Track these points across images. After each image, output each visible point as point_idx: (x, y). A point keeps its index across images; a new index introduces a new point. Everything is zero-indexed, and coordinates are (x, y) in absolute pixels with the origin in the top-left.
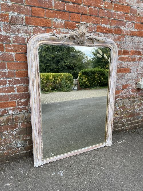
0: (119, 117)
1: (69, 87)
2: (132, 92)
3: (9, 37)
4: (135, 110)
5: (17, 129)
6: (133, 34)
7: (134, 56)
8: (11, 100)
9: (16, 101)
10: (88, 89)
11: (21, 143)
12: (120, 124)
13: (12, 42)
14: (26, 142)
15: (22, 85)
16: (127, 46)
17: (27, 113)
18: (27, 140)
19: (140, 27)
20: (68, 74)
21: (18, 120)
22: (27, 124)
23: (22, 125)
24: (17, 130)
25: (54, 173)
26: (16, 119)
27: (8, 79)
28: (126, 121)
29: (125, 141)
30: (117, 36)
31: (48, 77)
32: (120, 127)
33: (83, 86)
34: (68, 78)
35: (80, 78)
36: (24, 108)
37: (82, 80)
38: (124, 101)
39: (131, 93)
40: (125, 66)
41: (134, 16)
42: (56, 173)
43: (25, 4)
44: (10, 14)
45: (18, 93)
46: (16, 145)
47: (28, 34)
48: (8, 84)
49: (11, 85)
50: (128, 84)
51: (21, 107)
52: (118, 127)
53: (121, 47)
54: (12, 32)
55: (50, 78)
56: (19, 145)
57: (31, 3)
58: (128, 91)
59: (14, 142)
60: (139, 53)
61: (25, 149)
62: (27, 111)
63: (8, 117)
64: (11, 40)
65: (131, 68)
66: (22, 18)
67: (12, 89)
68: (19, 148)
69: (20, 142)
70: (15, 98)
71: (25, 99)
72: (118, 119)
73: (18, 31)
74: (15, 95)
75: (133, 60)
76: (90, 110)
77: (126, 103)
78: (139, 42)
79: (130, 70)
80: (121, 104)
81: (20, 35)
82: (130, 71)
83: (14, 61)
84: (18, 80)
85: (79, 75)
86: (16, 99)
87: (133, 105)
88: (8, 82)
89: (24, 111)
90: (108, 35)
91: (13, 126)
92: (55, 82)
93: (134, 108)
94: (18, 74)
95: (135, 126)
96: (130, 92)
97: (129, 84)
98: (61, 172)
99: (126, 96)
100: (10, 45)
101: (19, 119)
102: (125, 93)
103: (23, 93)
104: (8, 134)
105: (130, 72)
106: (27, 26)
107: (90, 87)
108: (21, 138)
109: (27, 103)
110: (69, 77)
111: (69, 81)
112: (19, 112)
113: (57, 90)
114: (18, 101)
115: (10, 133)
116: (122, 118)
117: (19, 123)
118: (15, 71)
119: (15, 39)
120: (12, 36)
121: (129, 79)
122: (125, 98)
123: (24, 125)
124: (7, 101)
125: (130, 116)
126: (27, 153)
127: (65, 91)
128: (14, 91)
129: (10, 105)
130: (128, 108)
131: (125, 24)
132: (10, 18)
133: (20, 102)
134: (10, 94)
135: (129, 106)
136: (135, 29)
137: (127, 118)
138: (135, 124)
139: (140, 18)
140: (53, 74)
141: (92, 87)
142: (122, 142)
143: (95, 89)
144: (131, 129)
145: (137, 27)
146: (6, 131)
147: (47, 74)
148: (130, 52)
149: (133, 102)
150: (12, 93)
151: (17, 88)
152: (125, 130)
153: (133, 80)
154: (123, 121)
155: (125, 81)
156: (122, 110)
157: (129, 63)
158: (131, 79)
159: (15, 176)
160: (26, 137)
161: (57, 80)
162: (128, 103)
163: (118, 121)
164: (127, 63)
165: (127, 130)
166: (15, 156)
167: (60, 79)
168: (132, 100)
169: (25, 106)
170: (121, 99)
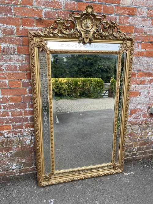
0: (127, 145)
1: (99, 93)
2: (144, 117)
3: (2, 66)
5: (12, 151)
6: (139, 55)
7: (144, 78)
8: (6, 123)
9: (11, 125)
11: (16, 165)
12: (129, 152)
13: (4, 70)
14: (22, 165)
15: (16, 110)
17: (23, 136)
18: (22, 163)
19: (149, 46)
20: (98, 80)
21: (12, 143)
22: (21, 147)
23: (16, 148)
24: (12, 152)
25: (45, 200)
26: (10, 142)
27: (2, 104)
28: (137, 150)
29: (134, 173)
31: (76, 82)
32: (130, 156)
34: (98, 84)
35: (112, 84)
38: (133, 127)
39: (143, 119)
40: (132, 89)
41: (139, 36)
42: (47, 201)
43: (16, 35)
44: (2, 46)
45: (12, 117)
46: (12, 167)
47: (20, 62)
48: (3, 108)
49: (5, 110)
50: (137, 109)
51: (16, 130)
52: (127, 156)
54: (4, 61)
55: (79, 83)
56: (14, 167)
57: (21, 34)
58: (138, 116)
59: (9, 164)
60: (149, 75)
61: (21, 172)
63: (3, 139)
64: (4, 69)
65: (140, 91)
66: (14, 48)
67: (7, 114)
68: (15, 170)
69: (15, 164)
70: (10, 122)
71: (20, 122)
73: (10, 60)
74: (10, 119)
75: (143, 82)
77: (135, 130)
78: (148, 63)
79: (140, 93)
80: (129, 131)
81: (12, 64)
83: (8, 87)
84: (12, 105)
85: (111, 80)
87: (146, 132)
88: (2, 107)
89: (20, 134)
91: (8, 149)
92: (83, 87)
93: (147, 135)
94: (12, 100)
95: (150, 156)
96: (141, 117)
97: (139, 108)
98: (52, 201)
99: (137, 121)
100: (3, 73)
101: (13, 143)
102: (135, 118)
103: (17, 117)
104: (3, 155)
105: (140, 96)
106: (19, 55)
108: (16, 161)
109: (22, 127)
111: (99, 86)
112: (14, 135)
113: (85, 96)
114: (13, 125)
115: (5, 155)
116: (131, 146)
117: (13, 146)
118: (9, 97)
119: (8, 68)
120: (5, 64)
121: (139, 103)
122: (135, 124)
123: (19, 148)
124: (2, 124)
125: (141, 144)
126: (23, 175)
128: (9, 116)
129: (5, 128)
130: (139, 136)
132: (2, 49)
133: (15, 126)
134: (5, 118)
135: (139, 133)
136: (142, 49)
137: (139, 147)
138: (150, 154)
139: (147, 36)
140: (83, 79)
144: (144, 159)
145: (145, 47)
146: (1, 153)
147: (75, 79)
148: (138, 74)
149: (145, 129)
150: (7, 117)
151: (12, 112)
152: (137, 160)
153: (144, 104)
154: (133, 150)
155: (133, 105)
156: (131, 137)
157: (137, 86)
158: (142, 103)
159: (6, 198)
160: (21, 160)
161: (86, 85)
162: (138, 129)
163: (127, 150)
164: (134, 86)
165: (140, 159)
166: (11, 178)
167: (89, 84)
168: (144, 127)
169: (20, 130)
170: (130, 124)
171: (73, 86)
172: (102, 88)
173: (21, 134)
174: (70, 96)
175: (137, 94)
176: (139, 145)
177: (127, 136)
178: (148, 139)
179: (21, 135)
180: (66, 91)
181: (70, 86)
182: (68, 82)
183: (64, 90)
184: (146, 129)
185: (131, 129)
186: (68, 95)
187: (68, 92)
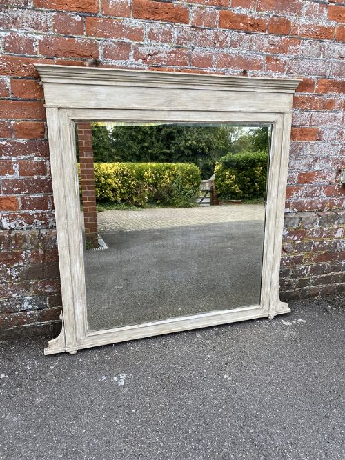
0: (288, 259)
1: (191, 197)
2: (328, 194)
4: (336, 243)
5: (21, 264)
6: (323, 35)
7: (331, 96)
8: (5, 192)
9: (18, 197)
10: (236, 203)
11: (32, 300)
12: (293, 276)
13: (2, 50)
14: (45, 300)
15: (32, 158)
16: (308, 66)
17: (47, 228)
18: (47, 294)
19: (344, 15)
20: (188, 166)
21: (22, 241)
22: (44, 255)
23: (32, 256)
24: (21, 266)
25: (104, 378)
26: (16, 238)
28: (311, 272)
29: (305, 321)
30: (276, 38)
31: (141, 173)
32: (294, 286)
33: (225, 195)
34: (189, 175)
35: (217, 177)
36: (37, 214)
37: (223, 181)
38: (303, 215)
39: (324, 197)
40: (304, 122)
42: (108, 378)
45: (22, 177)
46: (21, 304)
47: (40, 29)
49: (4, 157)
50: (314, 172)
51: (31, 213)
52: (289, 286)
53: (290, 69)
55: (146, 174)
56: (26, 305)
58: (315, 191)
59: (14, 296)
60: (344, 87)
61: (42, 318)
62: (46, 224)
65: (321, 128)
67: (7, 167)
68: (28, 313)
69: (29, 298)
70: (16, 189)
71: (40, 192)
72: (288, 264)
73: (16, 22)
74: (16, 182)
75: (328, 106)
76: (228, 247)
77: (308, 222)
78: (342, 57)
79: (320, 133)
80: (293, 224)
82: (318, 136)
83: (10, 97)
84: (21, 145)
85: (217, 168)
86: (19, 192)
87: (331, 229)
89: (39, 223)
90: (251, 36)
91: (11, 257)
92: (156, 184)
93: (333, 236)
94: (21, 131)
95: (338, 287)
96: (322, 193)
97: (317, 171)
98: (121, 377)
99: (311, 203)
101: (25, 241)
102: (307, 196)
103: (33, 179)
105: (319, 140)
106: (38, 11)
107: (241, 198)
108: (31, 289)
109: (46, 203)
110: (191, 172)
111: (190, 181)
112: (26, 225)
113: (161, 203)
114: (22, 198)
115: (4, 271)
116: (298, 261)
117: (25, 250)
118: (13, 122)
119: (10, 43)
120: (3, 34)
121: (317, 159)
122: (307, 209)
123: (37, 255)
125: (321, 258)
126: (47, 326)
127: (180, 207)
129: (4, 204)
130: (315, 237)
131: (300, 6)
133: (27, 200)
134: (4, 178)
135: (317, 231)
136: (330, 20)
137: (314, 264)
138: (337, 282)
140: (154, 164)
141: (246, 198)
142: (294, 322)
143: (256, 203)
144: (325, 294)
145: (336, 15)
147: (138, 165)
148: (317, 83)
149: (330, 220)
150: (8, 176)
151: (20, 164)
152: (309, 296)
153: (328, 161)
154: (301, 271)
155: (304, 162)
156: (297, 240)
157: (315, 114)
158: (324, 158)
159: (10, 374)
160: (43, 287)
161: (163, 178)
162: (314, 221)
163: (288, 270)
164: (308, 113)
165: (316, 296)
166: (19, 332)
167: (169, 176)
168: (327, 215)
169: (41, 211)
170: (296, 210)
171: (132, 180)
172: (198, 186)
173: (44, 222)
174: (126, 204)
175: (315, 135)
176: (317, 260)
177: (291, 236)
178: (336, 246)
179: (43, 226)
180: (118, 192)
181: (126, 181)
182: (122, 172)
183: (114, 190)
184: (331, 222)
185: (298, 220)
186: (123, 201)
187: (121, 194)
